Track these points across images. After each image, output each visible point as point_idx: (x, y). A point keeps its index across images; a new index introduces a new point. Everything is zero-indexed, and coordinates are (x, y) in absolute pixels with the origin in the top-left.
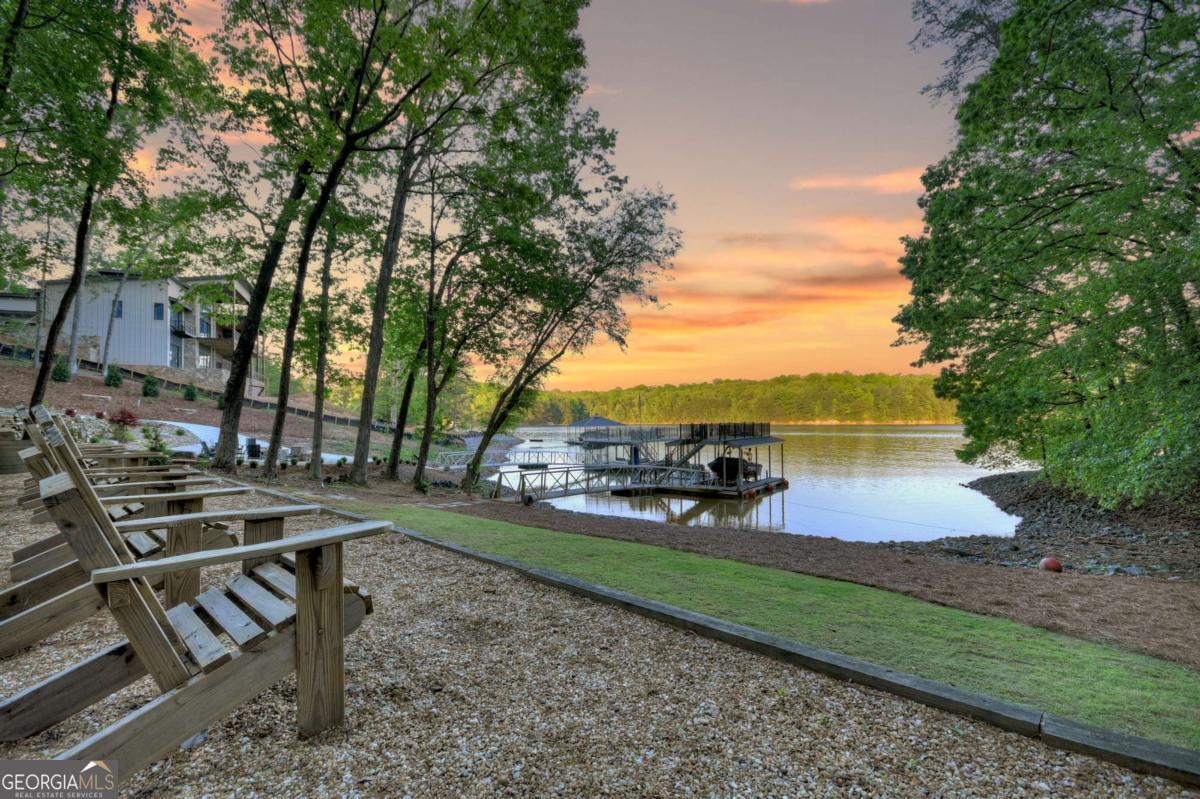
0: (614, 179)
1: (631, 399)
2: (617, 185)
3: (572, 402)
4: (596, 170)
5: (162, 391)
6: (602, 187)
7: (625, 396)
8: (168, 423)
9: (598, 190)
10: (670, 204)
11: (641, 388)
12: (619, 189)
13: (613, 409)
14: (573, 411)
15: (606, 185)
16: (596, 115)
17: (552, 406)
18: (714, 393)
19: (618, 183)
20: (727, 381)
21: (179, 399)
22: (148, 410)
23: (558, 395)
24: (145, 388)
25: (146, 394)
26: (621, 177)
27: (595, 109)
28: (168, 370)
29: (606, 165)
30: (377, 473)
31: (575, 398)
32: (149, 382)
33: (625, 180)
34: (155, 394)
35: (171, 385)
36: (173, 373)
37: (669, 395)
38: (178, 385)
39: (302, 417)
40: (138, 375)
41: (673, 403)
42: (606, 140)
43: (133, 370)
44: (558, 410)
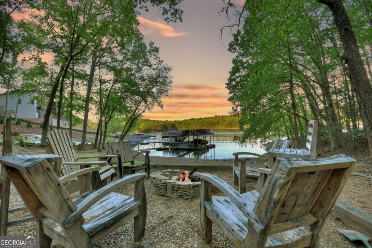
0: (160, 61)
1: (189, 122)
2: (160, 63)
3: (171, 124)
4: (155, 58)
5: (33, 125)
6: (156, 63)
7: (187, 122)
8: (33, 135)
9: (155, 65)
10: (170, 69)
11: (193, 119)
12: (161, 64)
13: (184, 126)
14: (172, 127)
15: (157, 63)
16: (153, 43)
17: (165, 125)
18: (214, 120)
19: (161, 62)
20: (219, 116)
21: (38, 128)
22: (28, 131)
23: (167, 122)
24: (27, 125)
25: (28, 127)
26: (161, 61)
27: (153, 42)
28: (36, 119)
29: (157, 57)
30: (91, 147)
31: (172, 123)
32: (29, 123)
33: (162, 62)
34: (31, 127)
35: (36, 124)
36: (38, 120)
37: (201, 121)
38: (38, 124)
39: (77, 132)
40: (26, 121)
41: (202, 123)
42: (157, 50)
43: (24, 120)
44: (167, 127)
